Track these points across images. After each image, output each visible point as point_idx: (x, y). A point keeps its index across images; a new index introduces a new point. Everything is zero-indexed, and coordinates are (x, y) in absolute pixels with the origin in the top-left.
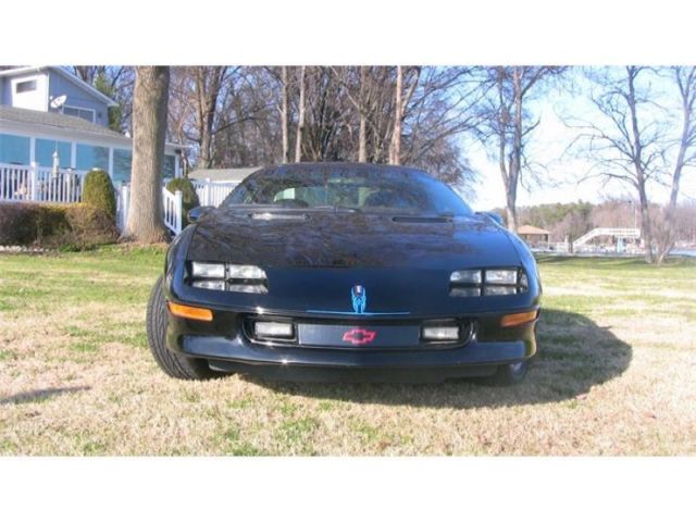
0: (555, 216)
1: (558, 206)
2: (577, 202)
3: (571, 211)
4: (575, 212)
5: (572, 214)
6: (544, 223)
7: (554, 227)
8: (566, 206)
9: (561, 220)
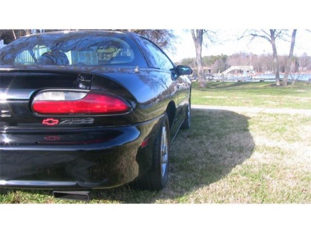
0: (211, 61)
1: (212, 57)
2: (220, 55)
3: (218, 59)
4: (220, 59)
5: (219, 60)
6: (206, 64)
7: (210, 65)
8: (216, 56)
9: (214, 63)
